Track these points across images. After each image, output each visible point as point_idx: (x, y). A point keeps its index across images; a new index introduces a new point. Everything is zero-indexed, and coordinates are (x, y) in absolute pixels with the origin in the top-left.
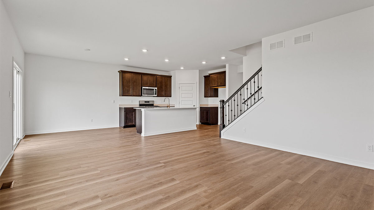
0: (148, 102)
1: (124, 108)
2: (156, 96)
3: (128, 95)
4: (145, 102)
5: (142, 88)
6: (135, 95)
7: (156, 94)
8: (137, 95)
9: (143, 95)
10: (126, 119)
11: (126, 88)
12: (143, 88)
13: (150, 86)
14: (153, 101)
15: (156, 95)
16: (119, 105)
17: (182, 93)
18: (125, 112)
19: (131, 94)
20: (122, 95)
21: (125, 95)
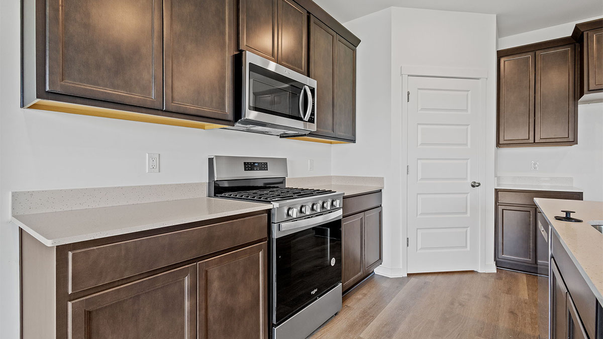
0: (263, 166)
1: (62, 250)
2: (311, 134)
4: (247, 165)
5: (237, 62)
6: (190, 106)
7: (311, 119)
8: (207, 110)
13: (285, 64)
14: (285, 162)
15: (313, 128)
17: (418, 124)
18: (70, 304)
19: (150, 94)
20: (48, 89)
21: (89, 87)
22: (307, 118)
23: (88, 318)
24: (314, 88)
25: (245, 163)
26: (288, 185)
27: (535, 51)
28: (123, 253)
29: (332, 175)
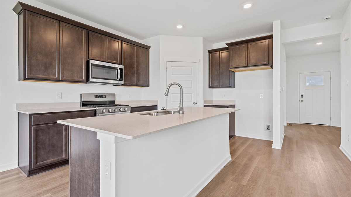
0: (104, 96)
1: (30, 115)
2: (122, 85)
3: (47, 77)
4: (96, 96)
5: (88, 63)
6: (69, 79)
7: (121, 80)
8: (76, 79)
9: (91, 80)
10: (37, 148)
11: (40, 57)
12: (91, 62)
13: (109, 61)
14: (114, 95)
15: (122, 82)
16: (17, 105)
17: (171, 80)
18: (32, 127)
19: (56, 76)
20: (26, 77)
21: (37, 76)
22: (118, 79)
23: (37, 131)
24: (122, 69)
25: (95, 95)
26: (116, 103)
27: (219, 51)
28: (45, 117)
29: (142, 100)
